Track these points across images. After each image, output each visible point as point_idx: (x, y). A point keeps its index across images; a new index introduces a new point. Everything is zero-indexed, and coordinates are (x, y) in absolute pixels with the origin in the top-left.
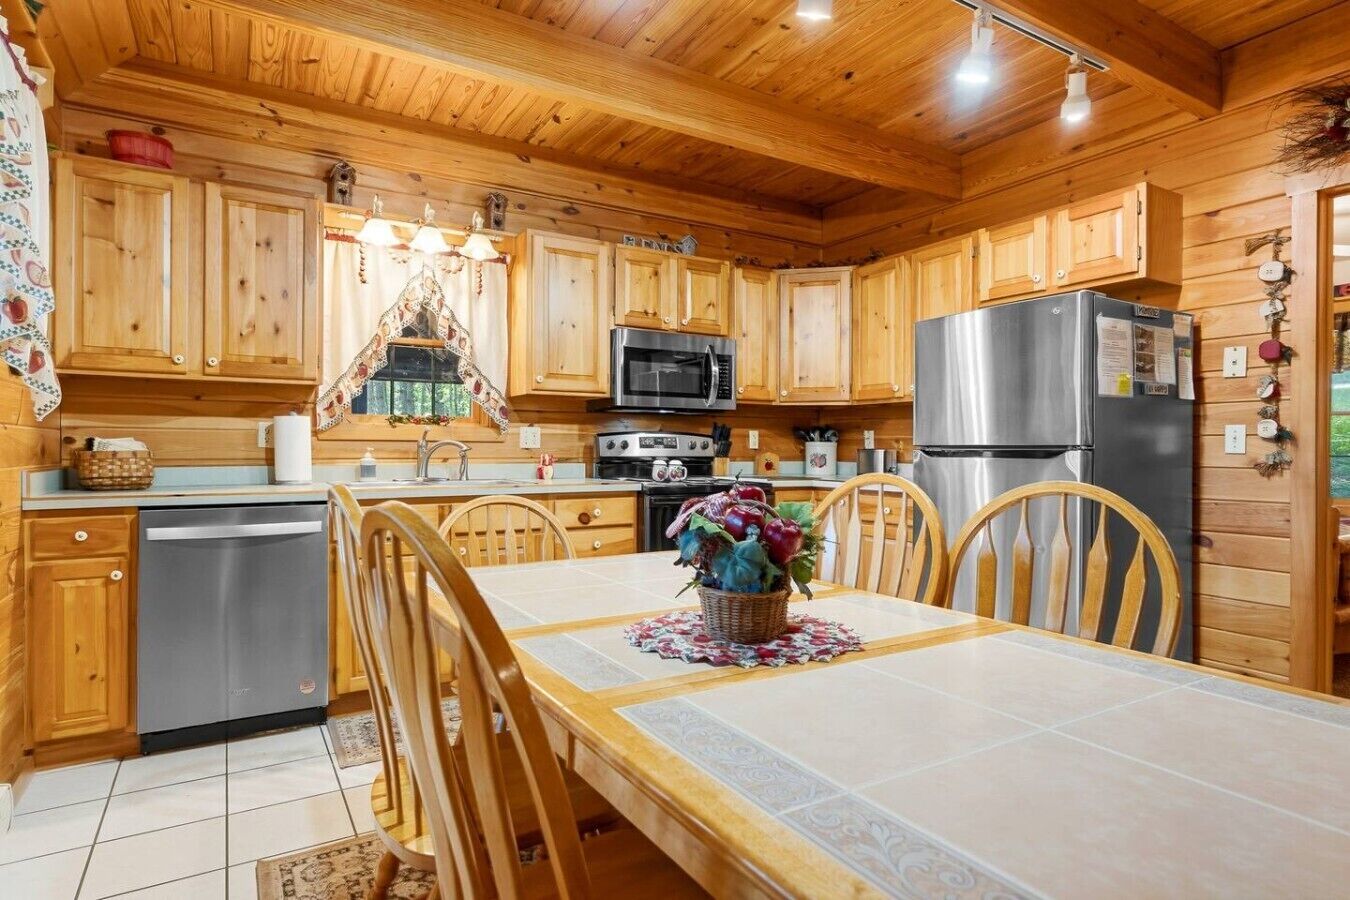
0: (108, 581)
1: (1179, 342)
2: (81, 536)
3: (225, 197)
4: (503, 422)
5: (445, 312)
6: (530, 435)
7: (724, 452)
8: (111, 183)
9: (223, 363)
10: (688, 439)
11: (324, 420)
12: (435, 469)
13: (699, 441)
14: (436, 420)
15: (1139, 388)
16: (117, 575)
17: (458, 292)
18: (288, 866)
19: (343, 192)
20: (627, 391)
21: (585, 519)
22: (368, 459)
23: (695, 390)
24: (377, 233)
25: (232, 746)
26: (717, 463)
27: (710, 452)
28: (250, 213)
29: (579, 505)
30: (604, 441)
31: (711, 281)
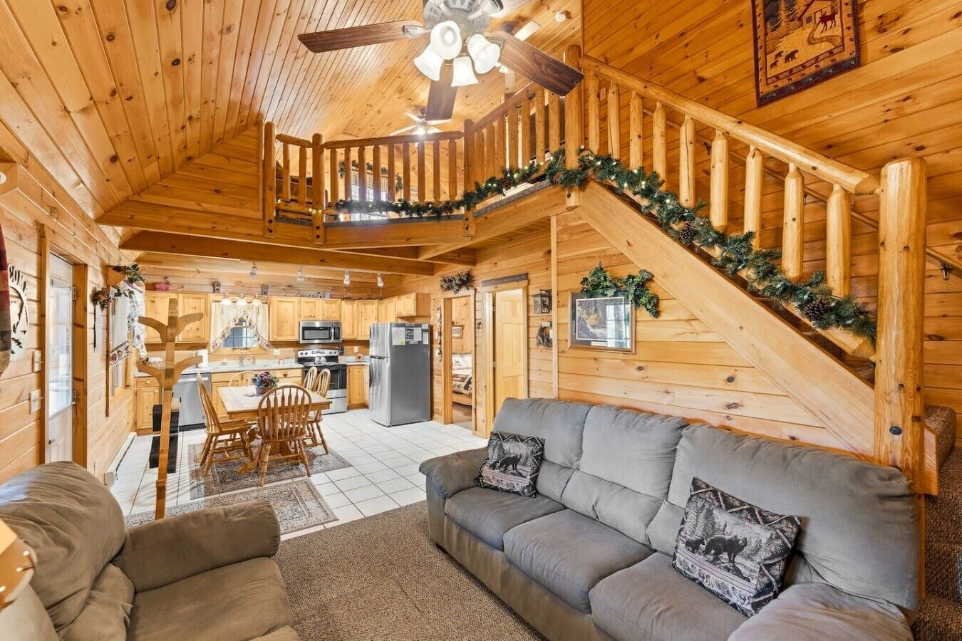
0: (154, 392)
1: (423, 331)
2: (148, 382)
3: (183, 297)
4: (267, 349)
5: (248, 319)
6: (277, 352)
7: (342, 354)
8: (154, 297)
9: (183, 339)
10: (330, 351)
11: (212, 350)
12: (246, 362)
13: (333, 351)
14: (246, 349)
15: (407, 343)
16: (157, 391)
17: (252, 313)
18: (194, 446)
19: (217, 289)
20: (303, 339)
21: (285, 375)
22: (225, 360)
23: (328, 337)
24: (227, 302)
25: (185, 432)
26: (339, 357)
27: (336, 355)
28: (190, 301)
29: (284, 372)
30: (299, 353)
31: (334, 306)
